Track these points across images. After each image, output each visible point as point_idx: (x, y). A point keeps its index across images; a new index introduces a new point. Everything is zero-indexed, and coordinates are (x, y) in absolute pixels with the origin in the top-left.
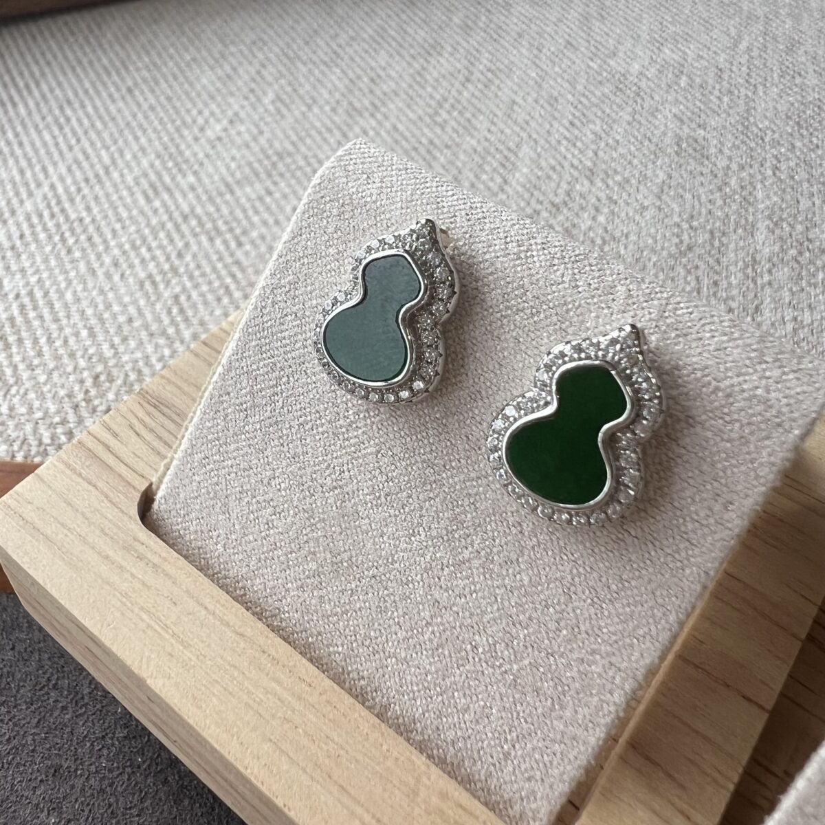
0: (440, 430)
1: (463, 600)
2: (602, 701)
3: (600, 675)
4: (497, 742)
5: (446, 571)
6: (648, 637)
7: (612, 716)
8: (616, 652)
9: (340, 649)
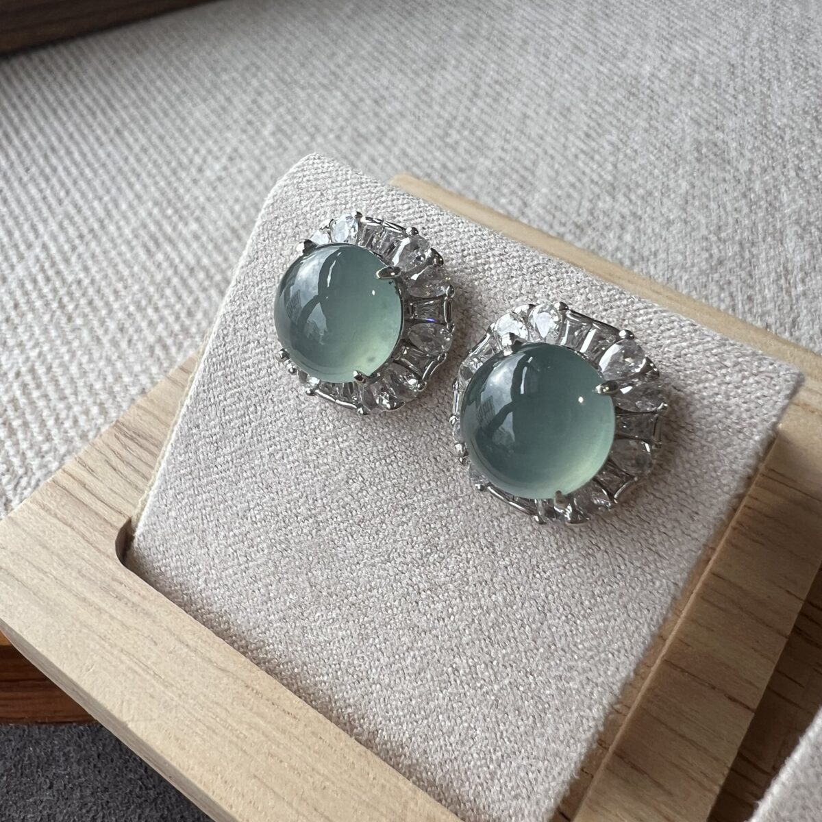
0: (408, 452)
1: (441, 622)
2: (582, 717)
3: (578, 691)
4: (483, 761)
5: (423, 595)
6: (623, 651)
7: (592, 731)
8: (593, 668)
9: (326, 678)
